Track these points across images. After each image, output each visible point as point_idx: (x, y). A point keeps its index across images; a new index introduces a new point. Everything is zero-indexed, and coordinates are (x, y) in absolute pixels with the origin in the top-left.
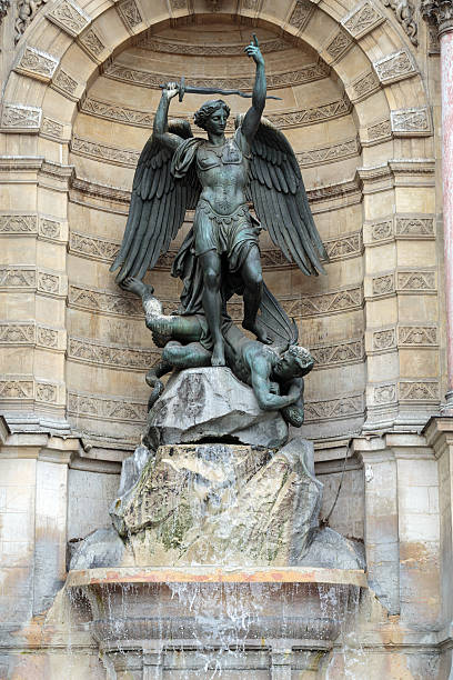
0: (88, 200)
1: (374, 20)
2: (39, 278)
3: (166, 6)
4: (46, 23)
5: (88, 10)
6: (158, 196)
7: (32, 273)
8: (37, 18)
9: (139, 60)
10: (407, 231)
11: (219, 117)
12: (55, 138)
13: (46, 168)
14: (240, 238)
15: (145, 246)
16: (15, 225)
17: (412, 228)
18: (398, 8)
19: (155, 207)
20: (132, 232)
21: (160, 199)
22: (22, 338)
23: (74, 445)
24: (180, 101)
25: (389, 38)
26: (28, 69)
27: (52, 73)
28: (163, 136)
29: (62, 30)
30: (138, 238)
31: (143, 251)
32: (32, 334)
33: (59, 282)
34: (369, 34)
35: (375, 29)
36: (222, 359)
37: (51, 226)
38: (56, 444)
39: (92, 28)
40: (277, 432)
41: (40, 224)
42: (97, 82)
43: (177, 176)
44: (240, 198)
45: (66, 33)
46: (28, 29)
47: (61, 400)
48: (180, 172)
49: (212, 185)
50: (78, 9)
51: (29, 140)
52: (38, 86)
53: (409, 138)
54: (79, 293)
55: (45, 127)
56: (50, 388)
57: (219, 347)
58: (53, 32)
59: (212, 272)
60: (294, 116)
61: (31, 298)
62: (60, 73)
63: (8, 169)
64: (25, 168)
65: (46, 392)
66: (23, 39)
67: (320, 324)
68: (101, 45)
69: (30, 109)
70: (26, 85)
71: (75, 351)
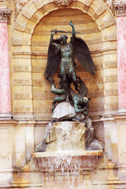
0: (37, 57)
1: (103, 10)
2: (24, 82)
3: (52, 7)
4: (22, 16)
5: (32, 11)
6: (54, 56)
7: (22, 81)
8: (20, 14)
9: (48, 19)
10: (112, 65)
11: (64, 40)
12: (27, 45)
13: (24, 53)
14: (70, 70)
15: (52, 69)
16: (18, 69)
17: (113, 65)
18: (110, 6)
19: (54, 59)
20: (48, 66)
21: (55, 57)
22: (21, 97)
23: (34, 122)
24: (56, 34)
25: (108, 14)
26: (18, 28)
27: (24, 29)
28: (52, 44)
29: (26, 17)
30: (50, 67)
31: (52, 70)
32: (23, 96)
33: (30, 82)
34: (103, 13)
35: (104, 12)
36: (68, 100)
37: (27, 68)
38: (30, 122)
39: (34, 15)
40: (82, 117)
41: (24, 68)
42: (38, 27)
43: (56, 54)
44: (70, 60)
45: (27, 18)
46: (18, 17)
47: (31, 111)
48: (57, 53)
49: (64, 57)
50: (30, 12)
51: (20, 47)
52: (21, 32)
53: (113, 41)
54: (36, 82)
55: (23, 43)
56: (28, 108)
57: (68, 97)
58: (24, 18)
59: (64, 79)
60: (89, 30)
61: (22, 87)
62: (26, 28)
63: (15, 55)
64: (19, 54)
65: (27, 109)
66: (16, 20)
67: (97, 86)
68: (37, 19)
69: (19, 39)
70: (18, 32)
71: (35, 97)
